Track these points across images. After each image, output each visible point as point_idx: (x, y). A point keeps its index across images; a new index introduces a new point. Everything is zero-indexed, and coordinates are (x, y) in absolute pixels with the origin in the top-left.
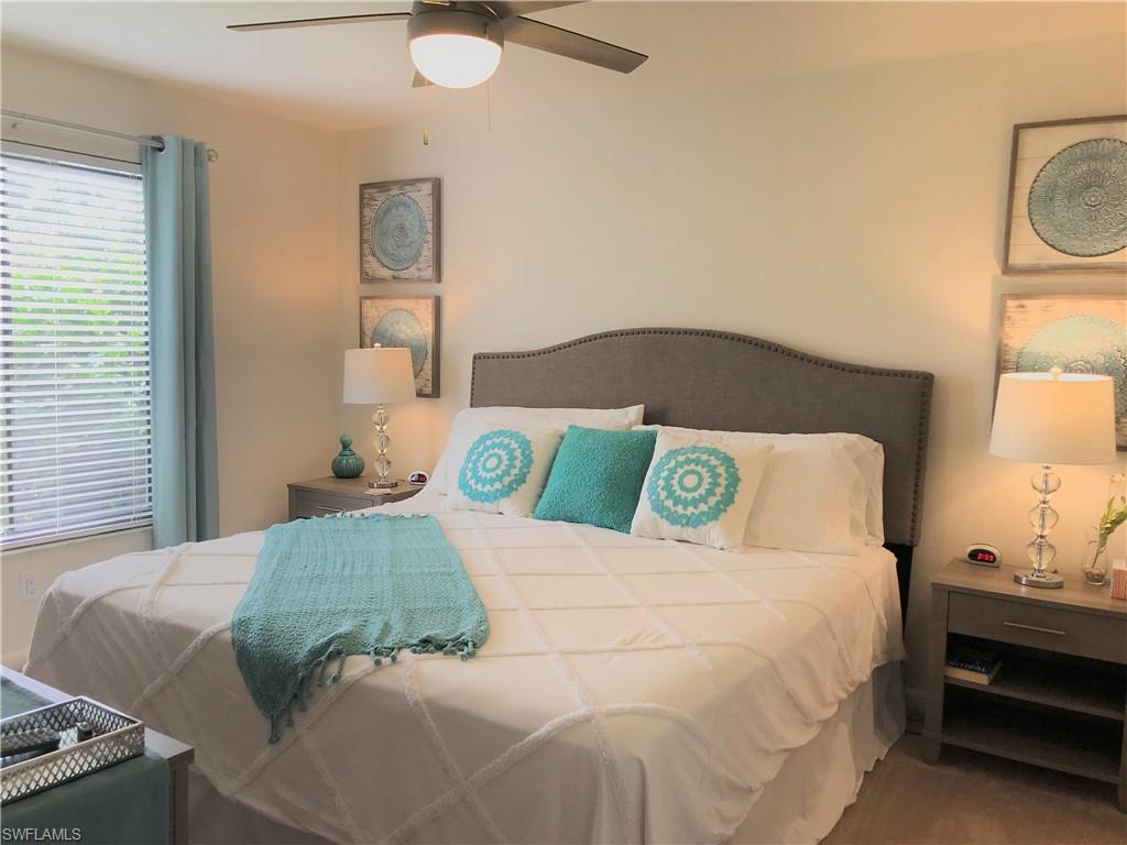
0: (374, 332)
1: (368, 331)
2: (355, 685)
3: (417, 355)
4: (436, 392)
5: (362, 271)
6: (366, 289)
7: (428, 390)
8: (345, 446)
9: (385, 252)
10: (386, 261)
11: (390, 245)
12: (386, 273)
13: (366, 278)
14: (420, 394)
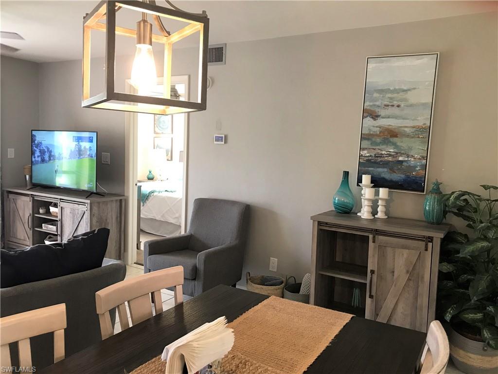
0: (158, 145)
1: (156, 145)
2: (156, 196)
3: (167, 151)
4: (172, 159)
5: (155, 131)
6: (155, 135)
7: (170, 159)
8: (150, 172)
9: (160, 127)
10: (160, 129)
11: (161, 125)
12: (161, 132)
13: (155, 132)
14: (168, 160)
